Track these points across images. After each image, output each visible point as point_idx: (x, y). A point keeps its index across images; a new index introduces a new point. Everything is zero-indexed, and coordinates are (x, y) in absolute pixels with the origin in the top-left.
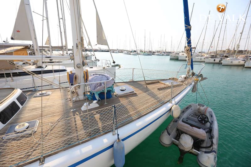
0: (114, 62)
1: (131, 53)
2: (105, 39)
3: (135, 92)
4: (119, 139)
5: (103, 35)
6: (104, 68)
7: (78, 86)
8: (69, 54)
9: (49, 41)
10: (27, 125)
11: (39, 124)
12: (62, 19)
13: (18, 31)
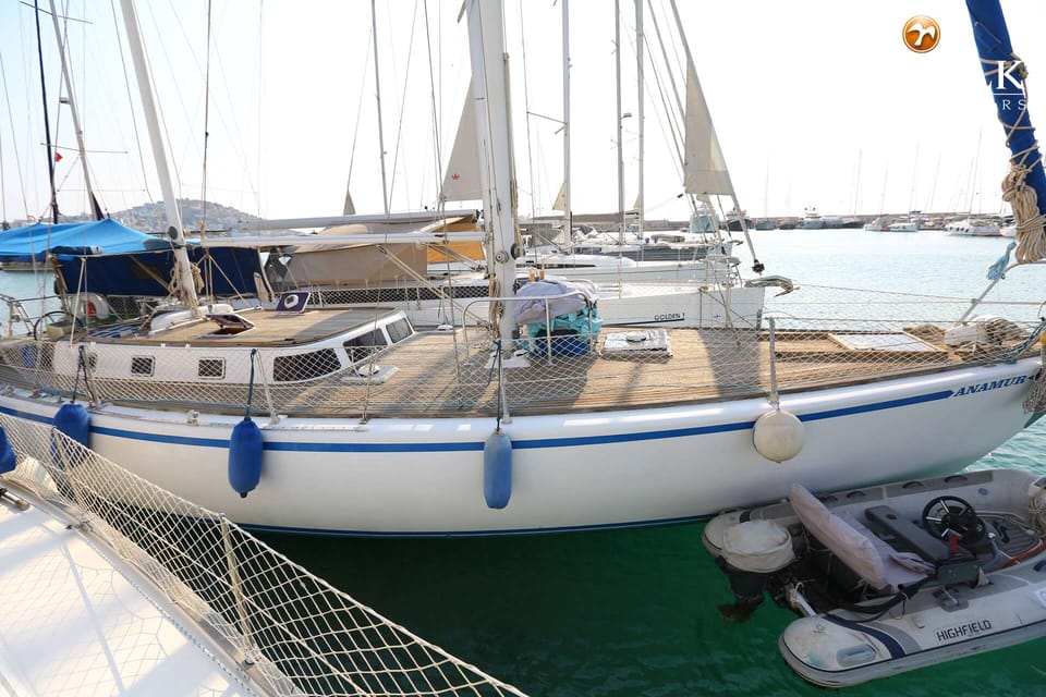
0: (759, 268)
1: (1004, 231)
2: (720, 168)
3: (669, 350)
4: (498, 429)
5: (714, 154)
6: (703, 290)
7: (498, 309)
8: (647, 241)
9: (564, 196)
10: (377, 368)
11: (396, 374)
12: (627, 116)
13: (456, 177)
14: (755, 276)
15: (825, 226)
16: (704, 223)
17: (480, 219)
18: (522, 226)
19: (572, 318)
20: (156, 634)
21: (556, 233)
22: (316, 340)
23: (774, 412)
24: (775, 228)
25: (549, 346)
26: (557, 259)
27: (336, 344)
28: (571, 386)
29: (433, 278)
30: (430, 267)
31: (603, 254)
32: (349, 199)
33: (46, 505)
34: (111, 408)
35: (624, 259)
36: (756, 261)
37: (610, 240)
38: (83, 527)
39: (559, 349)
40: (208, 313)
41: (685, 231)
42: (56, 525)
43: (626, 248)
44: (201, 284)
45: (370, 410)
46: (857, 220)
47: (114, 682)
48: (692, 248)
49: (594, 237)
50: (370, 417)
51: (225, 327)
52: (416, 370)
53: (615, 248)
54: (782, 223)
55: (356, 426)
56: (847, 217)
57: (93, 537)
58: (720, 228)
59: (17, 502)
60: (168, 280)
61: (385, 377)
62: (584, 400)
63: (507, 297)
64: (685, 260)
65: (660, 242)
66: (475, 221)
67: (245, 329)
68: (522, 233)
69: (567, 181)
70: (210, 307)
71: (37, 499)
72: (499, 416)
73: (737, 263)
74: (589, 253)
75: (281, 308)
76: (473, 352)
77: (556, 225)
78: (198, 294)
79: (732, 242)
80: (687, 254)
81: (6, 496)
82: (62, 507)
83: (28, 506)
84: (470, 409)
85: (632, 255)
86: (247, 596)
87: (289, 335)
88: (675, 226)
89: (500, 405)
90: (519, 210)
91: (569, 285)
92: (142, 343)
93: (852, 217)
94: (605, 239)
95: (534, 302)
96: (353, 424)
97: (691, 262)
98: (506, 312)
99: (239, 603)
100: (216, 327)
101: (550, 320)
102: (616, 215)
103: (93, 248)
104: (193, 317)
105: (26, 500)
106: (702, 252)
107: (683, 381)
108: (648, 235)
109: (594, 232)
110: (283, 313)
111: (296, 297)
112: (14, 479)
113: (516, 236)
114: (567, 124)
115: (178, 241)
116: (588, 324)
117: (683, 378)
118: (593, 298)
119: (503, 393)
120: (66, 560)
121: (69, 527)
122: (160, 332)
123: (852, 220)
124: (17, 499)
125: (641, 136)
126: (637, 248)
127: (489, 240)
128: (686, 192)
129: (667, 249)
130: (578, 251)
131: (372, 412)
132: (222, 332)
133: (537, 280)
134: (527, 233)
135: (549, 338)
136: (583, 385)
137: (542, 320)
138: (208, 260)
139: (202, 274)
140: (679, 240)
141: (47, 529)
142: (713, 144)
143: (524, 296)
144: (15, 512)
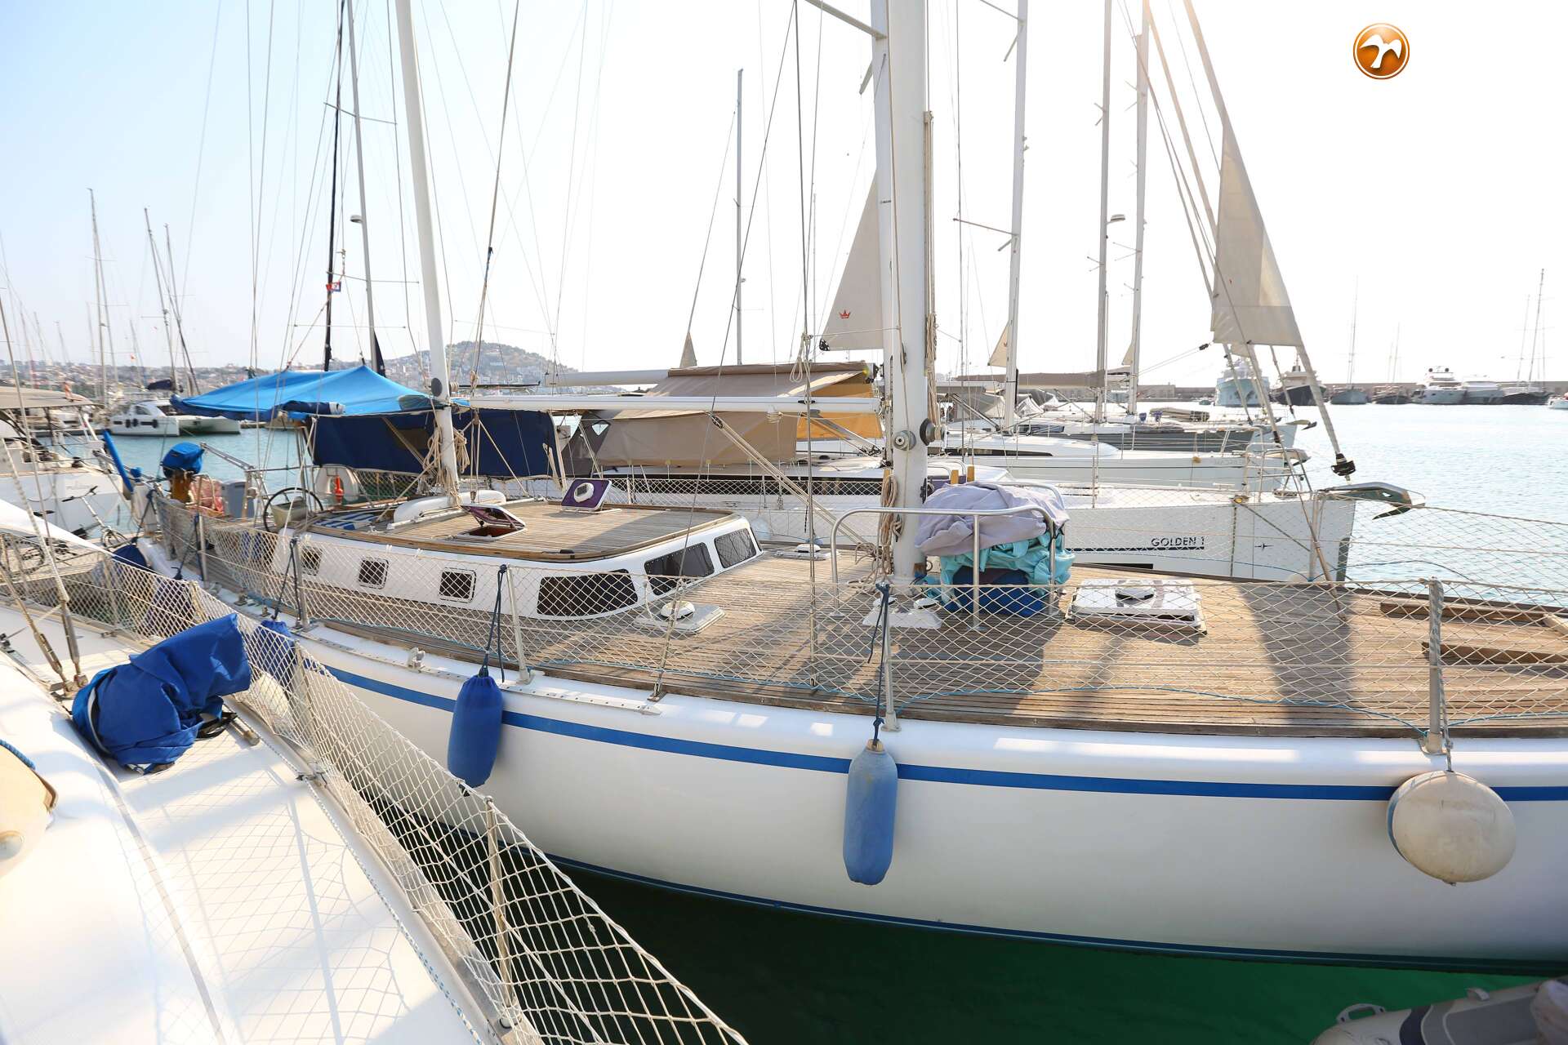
0: (1342, 468)
2: (1275, 302)
3: (1198, 621)
4: (876, 741)
5: (1266, 277)
6: (1239, 502)
7: (893, 525)
8: (1143, 417)
9: (1008, 345)
10: (690, 607)
11: (719, 619)
12: (1119, 218)
13: (845, 315)
14: (1340, 481)
15: (1467, 398)
16: (1242, 390)
17: (879, 378)
18: (940, 389)
19: (1020, 551)
20: (388, 954)
21: (991, 402)
22: (604, 555)
23: (1439, 775)
24: (1370, 401)
25: (976, 600)
26: (991, 442)
27: (633, 563)
28: (1011, 674)
29: (803, 463)
30: (801, 446)
31: (1065, 437)
32: (689, 344)
33: (277, 742)
34: (321, 632)
35: (1103, 446)
36: (1339, 456)
37: (1080, 415)
38: (316, 780)
39: (993, 608)
40: (468, 503)
41: (1208, 403)
42: (286, 772)
43: (1107, 428)
44: (467, 460)
45: (669, 679)
46: (1536, 390)
47: (329, 1016)
48: (1222, 433)
49: (1055, 409)
50: (664, 691)
51: (486, 524)
52: (752, 618)
53: (1086, 427)
54: (1382, 393)
55: (642, 703)
56: (1514, 384)
57: (327, 797)
58: (1271, 399)
59: (246, 734)
60: (424, 452)
61: (701, 623)
62: (1035, 703)
63: (909, 508)
64: (1208, 451)
65: (1164, 420)
66: (870, 381)
67: (512, 530)
68: (940, 400)
69: (1013, 322)
70: (473, 494)
71: (268, 732)
72: (878, 714)
73: (1303, 459)
74: (1044, 435)
75: (569, 501)
76: (847, 595)
77: (992, 388)
78: (460, 475)
79: (1295, 424)
80: (1210, 441)
81: (234, 722)
82: (295, 747)
83: (257, 741)
84: (834, 696)
85: (1114, 440)
86: (513, 926)
87: (569, 544)
88: (1187, 395)
89: (880, 695)
90: (936, 363)
91: (1017, 493)
92: (377, 540)
93: (1523, 384)
94: (1073, 413)
95: (954, 518)
96: (636, 700)
97: (1217, 455)
98: (907, 530)
99: (500, 933)
100: (472, 523)
101: (980, 552)
102: (1092, 375)
103: (332, 404)
104: (450, 507)
105: (256, 731)
106: (1240, 439)
107: (1231, 684)
108: (1144, 407)
109: (1054, 402)
110: (571, 509)
111: (591, 486)
112: (247, 701)
113: (930, 406)
114: (1016, 236)
115: (441, 398)
116: (1048, 561)
117: (1230, 677)
118: (1059, 518)
119: (887, 675)
120: (292, 823)
121: (300, 778)
122: (402, 526)
123: (1524, 390)
124: (246, 729)
125: (1139, 251)
126: (1125, 429)
127: (886, 412)
128: (1215, 341)
129: (1179, 432)
130: (1026, 430)
131: (670, 683)
132: (481, 532)
133: (962, 480)
134: (945, 400)
135: (976, 586)
136: (1035, 674)
137: (966, 552)
138: (476, 426)
139: (468, 446)
140: (1200, 417)
141: (276, 776)
142: (1264, 263)
143: (938, 507)
144: (242, 748)
